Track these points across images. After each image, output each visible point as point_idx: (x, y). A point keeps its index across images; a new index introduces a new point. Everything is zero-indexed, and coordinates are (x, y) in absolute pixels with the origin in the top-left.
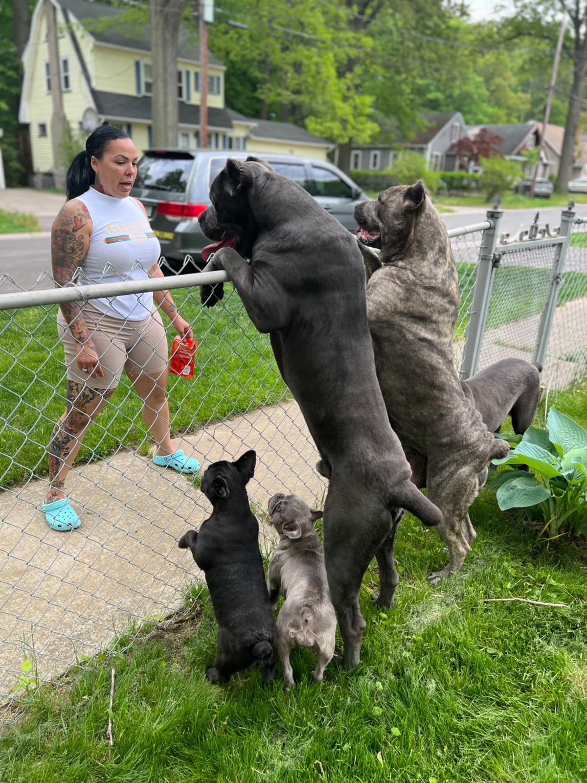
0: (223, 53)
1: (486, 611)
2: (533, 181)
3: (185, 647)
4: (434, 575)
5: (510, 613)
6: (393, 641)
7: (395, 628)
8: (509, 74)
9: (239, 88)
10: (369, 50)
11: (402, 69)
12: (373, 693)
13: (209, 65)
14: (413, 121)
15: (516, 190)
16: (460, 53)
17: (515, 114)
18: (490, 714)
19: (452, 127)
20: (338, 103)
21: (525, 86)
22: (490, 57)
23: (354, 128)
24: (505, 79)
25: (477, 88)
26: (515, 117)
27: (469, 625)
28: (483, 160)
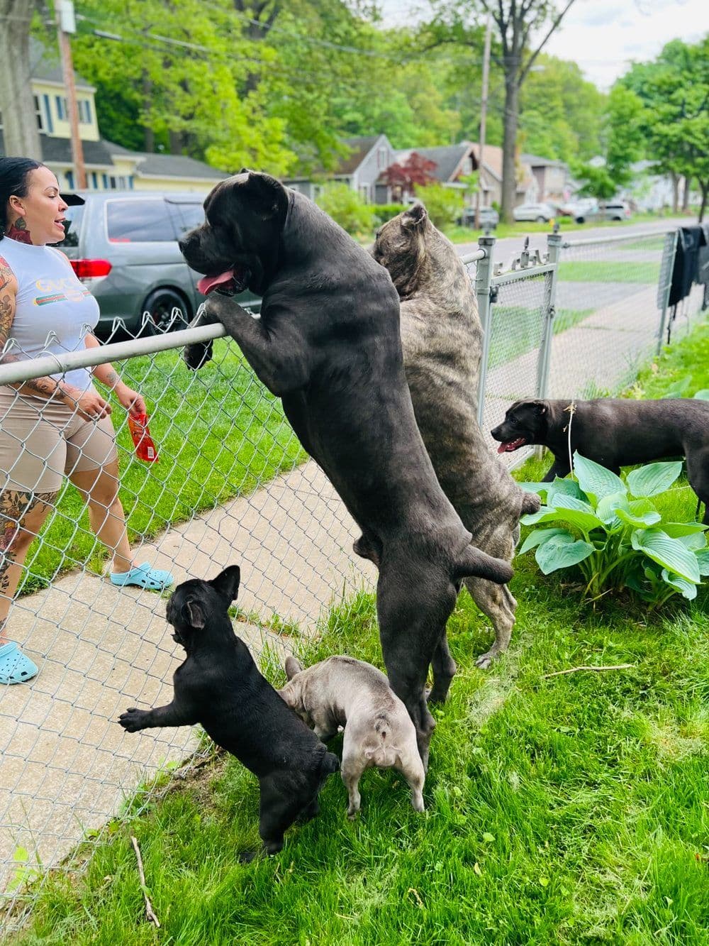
0: (90, 71)
1: (550, 687)
2: (476, 210)
3: (216, 794)
4: (481, 658)
5: (576, 685)
6: (459, 739)
7: (456, 724)
8: (432, 88)
9: (113, 114)
10: (272, 63)
11: (314, 86)
12: (453, 800)
13: (76, 87)
14: (334, 148)
15: (460, 222)
16: (376, 65)
17: (445, 135)
18: (583, 797)
19: (379, 152)
20: (243, 128)
21: (452, 102)
22: (410, 69)
23: (266, 158)
24: (430, 95)
25: (400, 106)
26: (445, 138)
27: (536, 706)
28: (419, 189)
